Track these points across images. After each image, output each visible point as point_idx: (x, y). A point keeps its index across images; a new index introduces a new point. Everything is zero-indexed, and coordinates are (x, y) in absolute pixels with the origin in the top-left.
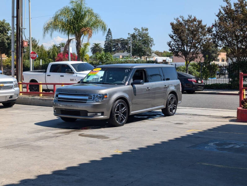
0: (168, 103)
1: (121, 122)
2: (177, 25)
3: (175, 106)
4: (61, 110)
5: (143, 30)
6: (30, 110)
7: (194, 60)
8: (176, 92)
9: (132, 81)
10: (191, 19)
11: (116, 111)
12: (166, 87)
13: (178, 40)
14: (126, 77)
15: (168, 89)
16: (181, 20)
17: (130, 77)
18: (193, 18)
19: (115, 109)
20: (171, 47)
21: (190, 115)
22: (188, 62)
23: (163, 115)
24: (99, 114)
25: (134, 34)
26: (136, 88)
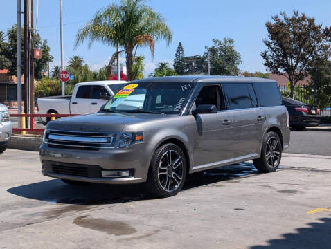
0: (265, 149)
1: (170, 189)
2: (276, 26)
3: (278, 153)
4: (53, 165)
5: (226, 41)
6: (26, 160)
7: (302, 79)
8: (280, 128)
9: (194, 107)
10: (297, 18)
11: (160, 166)
12: (261, 120)
13: (278, 49)
14: (182, 100)
15: (265, 123)
16: (282, 18)
17: (190, 99)
18: (300, 15)
19: (158, 163)
20: (267, 60)
21: (307, 170)
22: (294, 82)
23: (256, 170)
24: (125, 174)
25: (213, 47)
26: (203, 121)
